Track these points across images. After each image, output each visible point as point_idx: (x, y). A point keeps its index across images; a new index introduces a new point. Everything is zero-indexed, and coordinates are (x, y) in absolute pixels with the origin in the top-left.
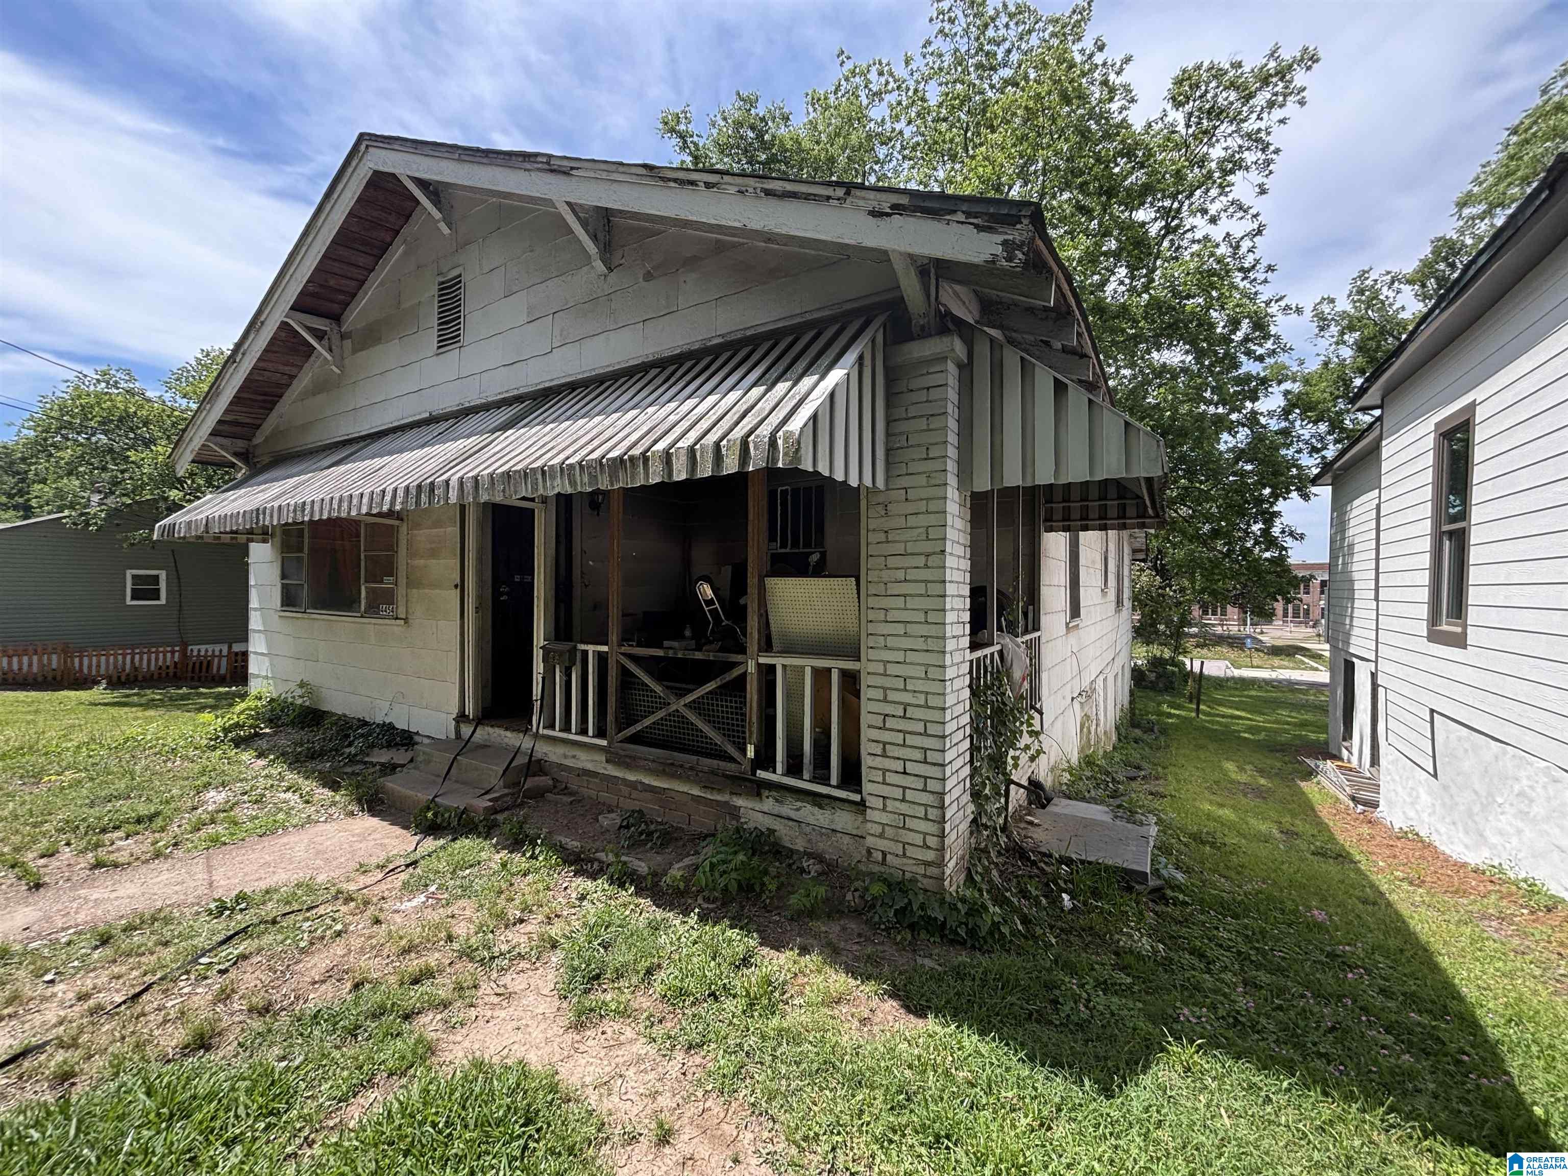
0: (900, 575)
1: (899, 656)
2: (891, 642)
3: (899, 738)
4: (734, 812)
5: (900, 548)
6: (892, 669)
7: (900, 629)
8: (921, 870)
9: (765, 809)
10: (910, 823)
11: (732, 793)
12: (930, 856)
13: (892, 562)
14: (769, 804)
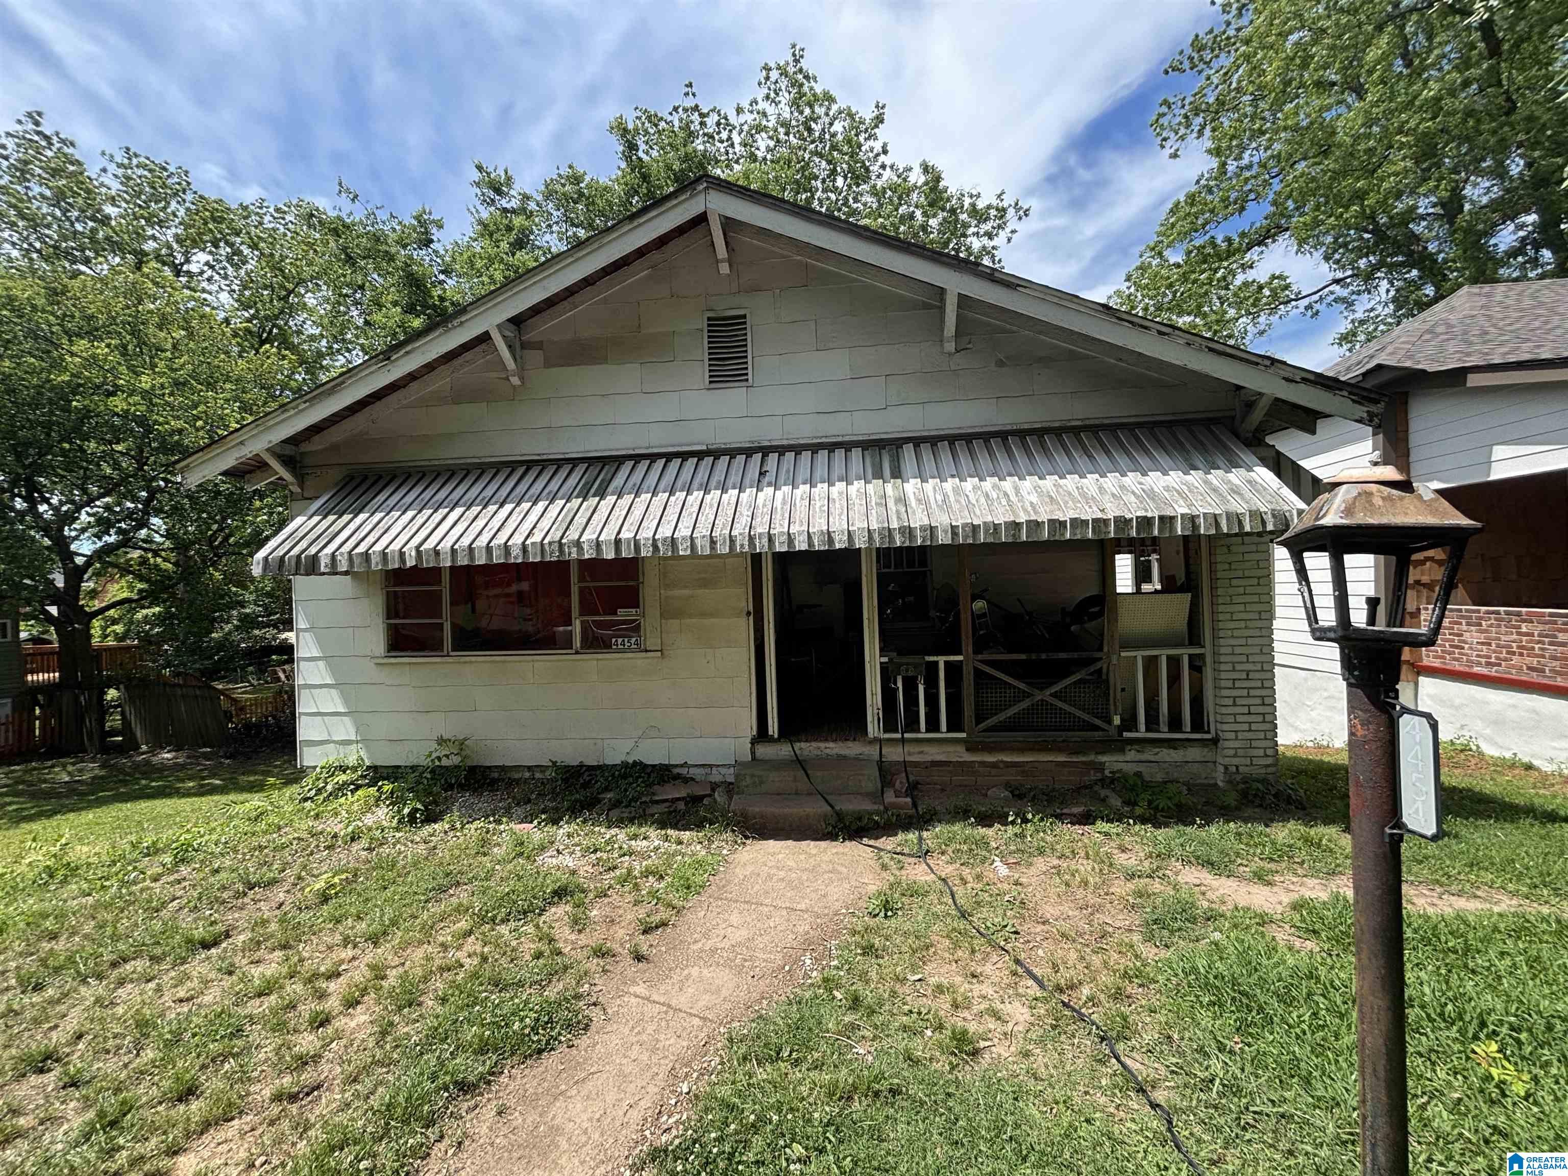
0: (1241, 590)
1: (1243, 641)
2: (1236, 633)
3: (1245, 692)
4: (1100, 767)
5: (1240, 573)
6: (1238, 650)
7: (1243, 624)
8: (1263, 771)
9: (1128, 758)
10: (1254, 744)
11: (1097, 753)
12: (1269, 761)
13: (1234, 582)
14: (1131, 755)
